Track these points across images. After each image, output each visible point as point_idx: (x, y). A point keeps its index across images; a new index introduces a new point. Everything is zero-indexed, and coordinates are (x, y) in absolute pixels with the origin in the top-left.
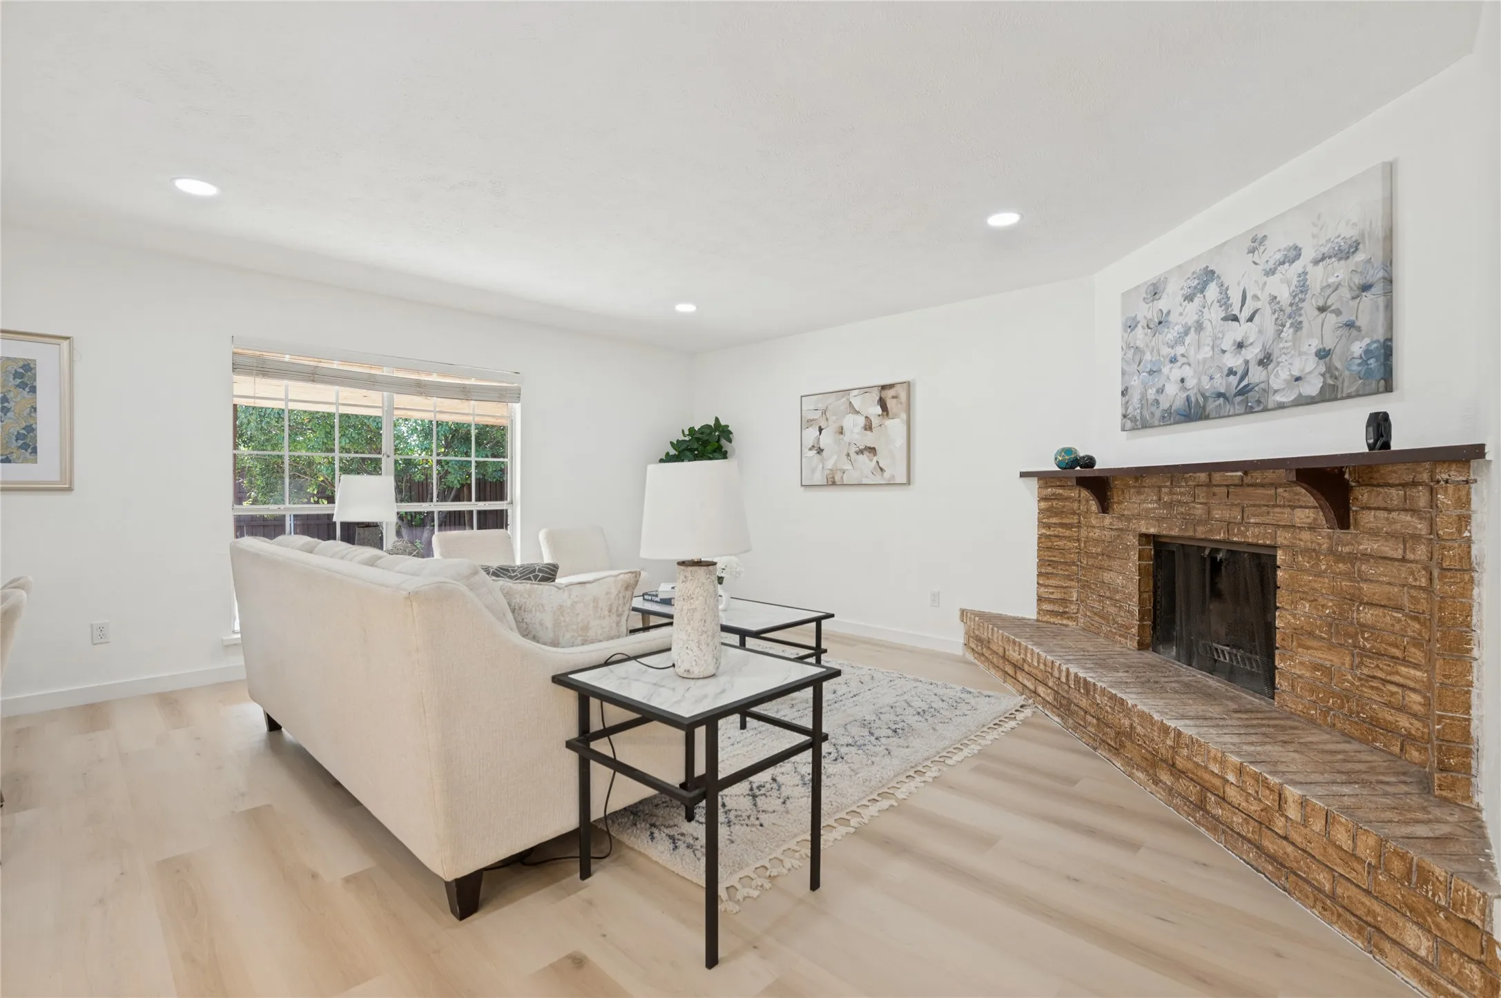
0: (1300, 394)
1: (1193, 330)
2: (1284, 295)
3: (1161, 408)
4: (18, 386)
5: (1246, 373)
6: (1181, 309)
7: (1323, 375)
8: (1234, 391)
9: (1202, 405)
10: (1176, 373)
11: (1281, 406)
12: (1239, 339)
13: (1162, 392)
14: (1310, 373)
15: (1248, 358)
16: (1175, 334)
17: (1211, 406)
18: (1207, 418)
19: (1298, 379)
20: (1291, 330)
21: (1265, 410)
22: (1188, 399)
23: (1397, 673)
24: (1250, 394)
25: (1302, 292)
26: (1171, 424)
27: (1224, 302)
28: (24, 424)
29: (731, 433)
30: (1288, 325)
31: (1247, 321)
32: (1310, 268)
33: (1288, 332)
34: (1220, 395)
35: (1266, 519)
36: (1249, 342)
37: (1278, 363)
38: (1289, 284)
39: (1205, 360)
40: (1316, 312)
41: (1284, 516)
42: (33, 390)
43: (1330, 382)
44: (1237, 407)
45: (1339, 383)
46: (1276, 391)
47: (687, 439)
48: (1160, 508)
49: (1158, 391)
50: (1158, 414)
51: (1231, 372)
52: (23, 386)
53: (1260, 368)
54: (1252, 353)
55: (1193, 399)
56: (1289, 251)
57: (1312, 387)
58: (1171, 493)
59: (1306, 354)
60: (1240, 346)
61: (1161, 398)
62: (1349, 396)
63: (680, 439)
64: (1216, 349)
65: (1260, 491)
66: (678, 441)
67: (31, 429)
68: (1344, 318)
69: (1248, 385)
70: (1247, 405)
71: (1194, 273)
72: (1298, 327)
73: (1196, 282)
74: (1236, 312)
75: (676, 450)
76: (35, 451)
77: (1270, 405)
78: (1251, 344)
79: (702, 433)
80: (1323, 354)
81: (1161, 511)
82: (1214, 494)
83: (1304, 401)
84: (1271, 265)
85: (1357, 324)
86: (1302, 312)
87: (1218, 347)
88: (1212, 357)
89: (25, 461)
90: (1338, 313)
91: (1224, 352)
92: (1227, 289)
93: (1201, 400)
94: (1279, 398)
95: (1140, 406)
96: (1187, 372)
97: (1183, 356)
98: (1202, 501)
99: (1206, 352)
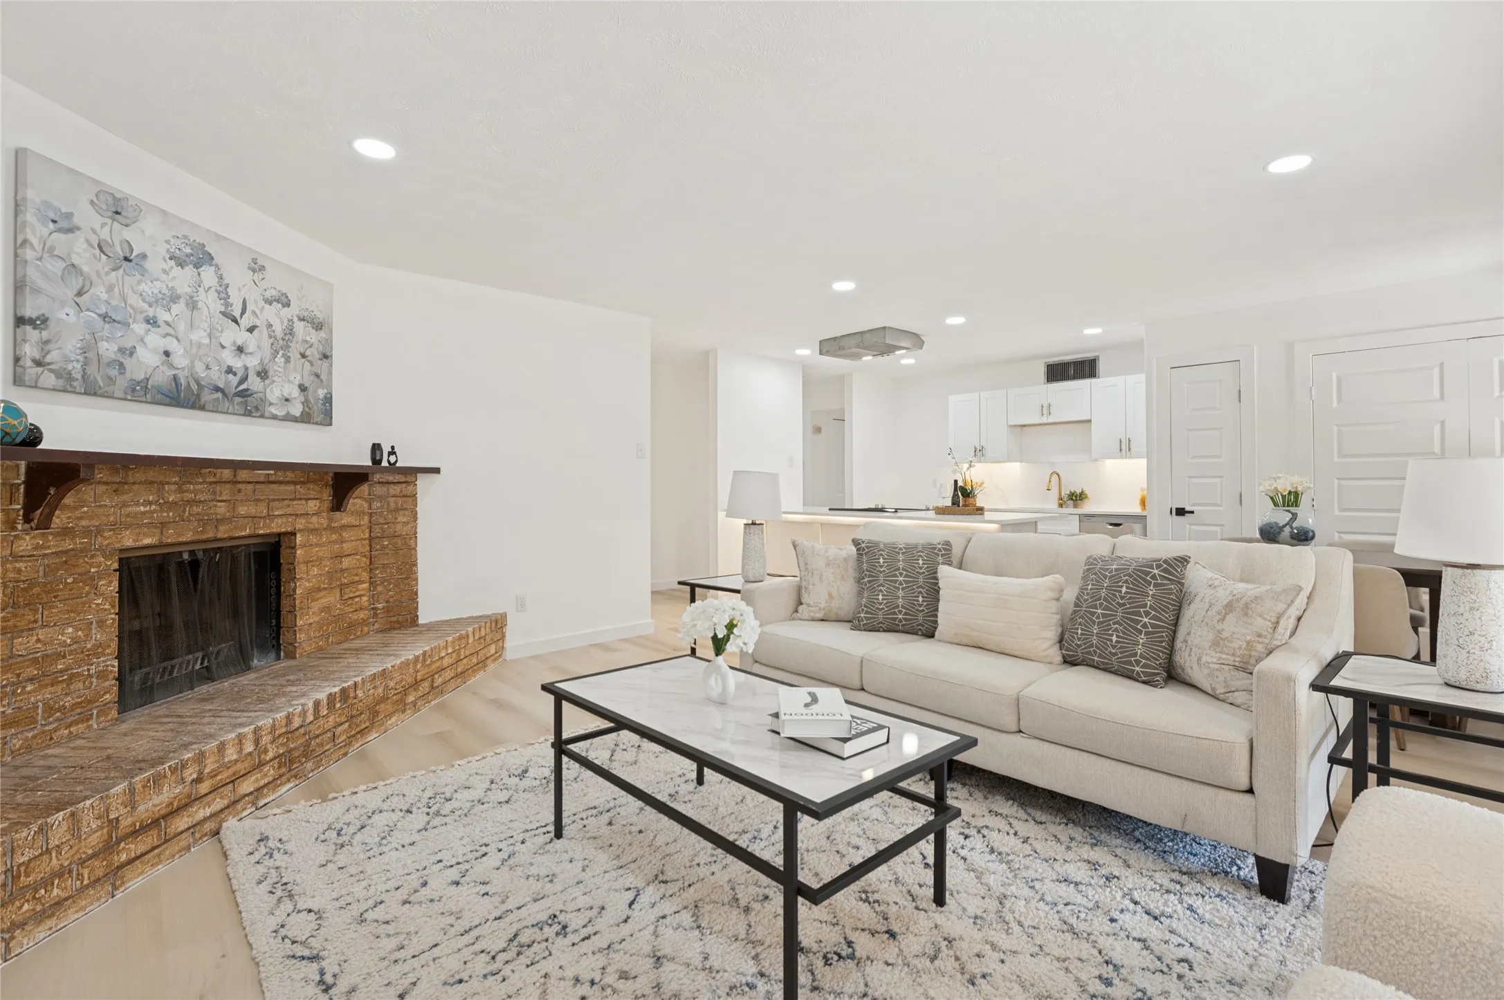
0: (288, 412)
1: (182, 301)
2: (279, 329)
3: (128, 375)
5: (244, 379)
6: (165, 266)
7: (303, 403)
8: (233, 391)
9: (195, 393)
10: (155, 340)
11: (274, 417)
12: (239, 343)
13: (131, 354)
14: (295, 398)
15: (248, 365)
16: (156, 291)
17: (207, 397)
18: (202, 408)
19: (287, 400)
20: (283, 360)
21: (262, 416)
22: (175, 378)
23: (358, 590)
24: (249, 399)
25: (290, 334)
26: (146, 402)
27: (224, 295)
30: (281, 353)
31: (248, 330)
32: (295, 319)
33: (280, 360)
34: (217, 389)
35: (289, 511)
36: (250, 350)
37: (273, 381)
38: (282, 322)
39: (200, 345)
40: (299, 356)
41: (299, 507)
43: (307, 410)
44: (236, 407)
45: (311, 413)
46: (271, 404)
48: (162, 511)
49: (121, 350)
50: (122, 382)
51: (230, 370)
53: (258, 379)
54: (253, 362)
55: (183, 381)
56: (283, 294)
57: (296, 410)
58: (180, 491)
59: (292, 383)
60: (240, 350)
61: (128, 362)
62: (317, 423)
64: (213, 340)
65: (283, 487)
68: (315, 369)
69: (247, 390)
70: (246, 408)
71: (185, 237)
72: (288, 359)
73: (188, 250)
74: (237, 314)
77: (267, 414)
78: (251, 353)
80: (303, 388)
81: (165, 514)
82: (240, 491)
83: (289, 418)
84: (268, 294)
85: (322, 377)
86: (290, 349)
87: (216, 338)
88: (209, 346)
90: (312, 365)
91: (223, 347)
92: (227, 286)
93: (194, 387)
94: (273, 410)
95: (81, 358)
96: (171, 344)
97: (167, 323)
98: (224, 498)
99: (200, 336)
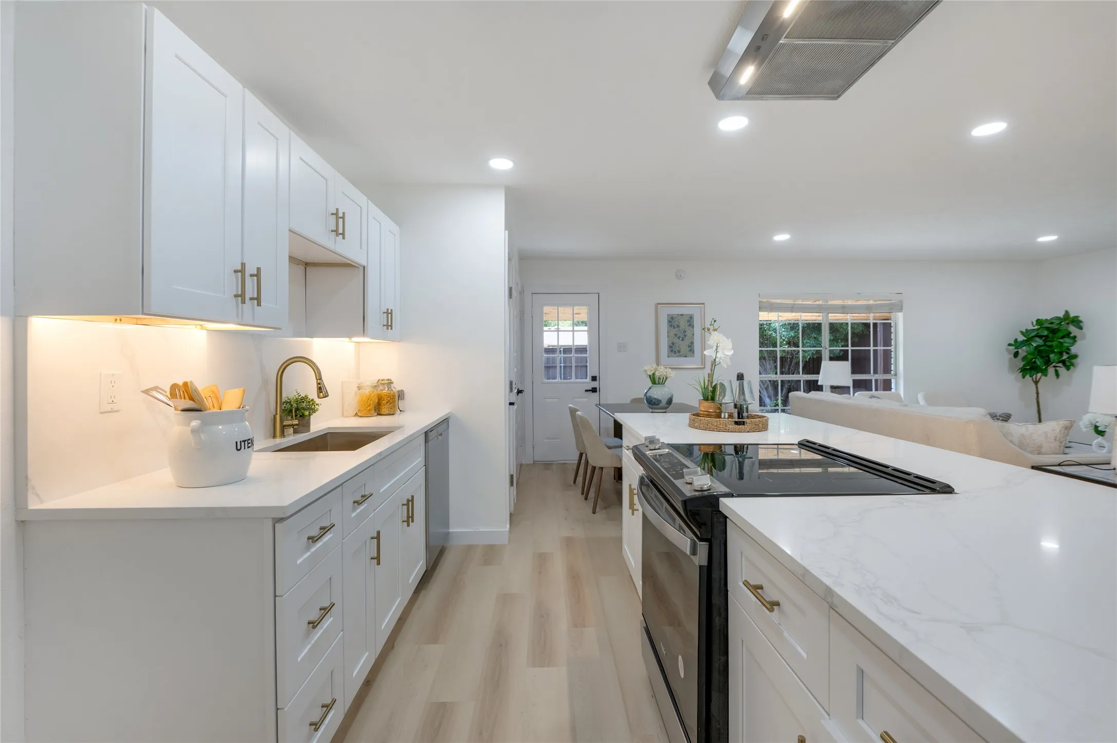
4: (689, 326)
28: (690, 341)
29: (1081, 322)
42: (693, 327)
47: (1036, 327)
52: (690, 325)
63: (1029, 328)
66: (1026, 330)
67: (692, 343)
75: (1025, 336)
76: (693, 352)
79: (1052, 323)
89: (691, 356)
